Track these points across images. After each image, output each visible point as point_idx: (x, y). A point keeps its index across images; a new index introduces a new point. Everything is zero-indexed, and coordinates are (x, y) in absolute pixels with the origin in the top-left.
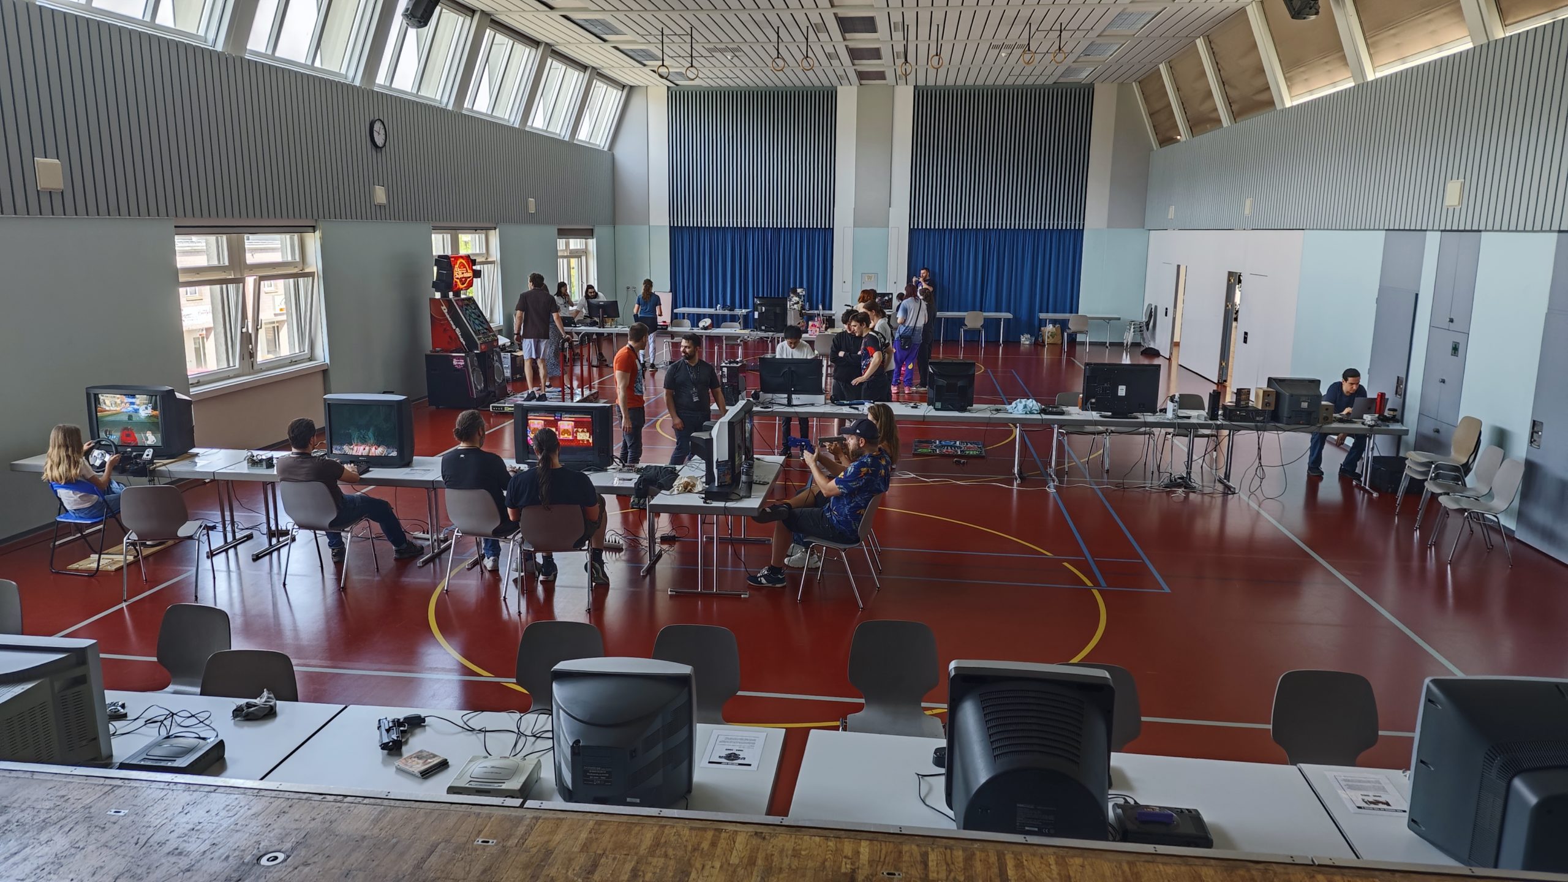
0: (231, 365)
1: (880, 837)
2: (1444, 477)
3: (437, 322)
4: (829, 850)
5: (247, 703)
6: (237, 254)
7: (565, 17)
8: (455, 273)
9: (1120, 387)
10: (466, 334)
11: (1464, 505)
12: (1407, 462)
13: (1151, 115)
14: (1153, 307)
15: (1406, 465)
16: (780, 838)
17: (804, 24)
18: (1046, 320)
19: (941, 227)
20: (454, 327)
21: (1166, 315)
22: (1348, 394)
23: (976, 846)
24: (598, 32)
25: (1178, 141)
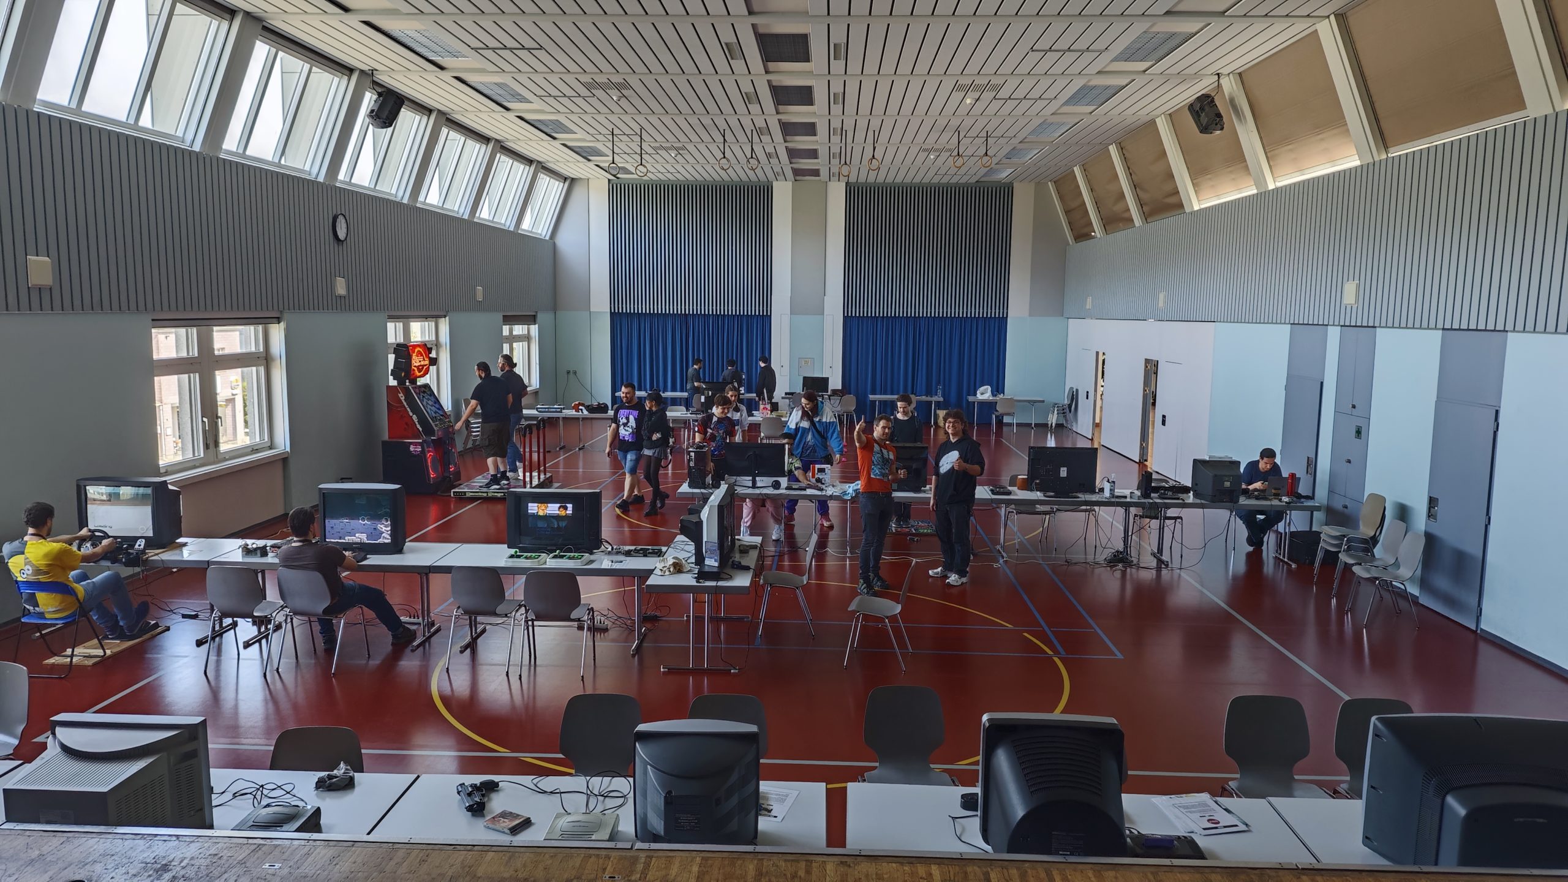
0: (196, 455)
1: (946, 861)
2: (1356, 549)
3: (394, 408)
4: (906, 873)
5: (328, 775)
6: (205, 344)
7: (520, 117)
8: (413, 362)
9: (1062, 469)
10: (423, 420)
11: (1374, 573)
12: (1321, 535)
13: (1067, 212)
14: (1074, 390)
15: (1321, 538)
16: (862, 865)
17: (748, 126)
18: (974, 402)
19: (873, 315)
20: (411, 414)
21: (1087, 398)
22: (1262, 471)
23: (1026, 866)
24: (548, 130)
25: (1093, 237)
